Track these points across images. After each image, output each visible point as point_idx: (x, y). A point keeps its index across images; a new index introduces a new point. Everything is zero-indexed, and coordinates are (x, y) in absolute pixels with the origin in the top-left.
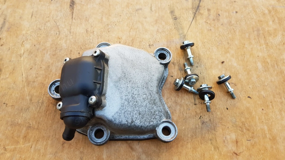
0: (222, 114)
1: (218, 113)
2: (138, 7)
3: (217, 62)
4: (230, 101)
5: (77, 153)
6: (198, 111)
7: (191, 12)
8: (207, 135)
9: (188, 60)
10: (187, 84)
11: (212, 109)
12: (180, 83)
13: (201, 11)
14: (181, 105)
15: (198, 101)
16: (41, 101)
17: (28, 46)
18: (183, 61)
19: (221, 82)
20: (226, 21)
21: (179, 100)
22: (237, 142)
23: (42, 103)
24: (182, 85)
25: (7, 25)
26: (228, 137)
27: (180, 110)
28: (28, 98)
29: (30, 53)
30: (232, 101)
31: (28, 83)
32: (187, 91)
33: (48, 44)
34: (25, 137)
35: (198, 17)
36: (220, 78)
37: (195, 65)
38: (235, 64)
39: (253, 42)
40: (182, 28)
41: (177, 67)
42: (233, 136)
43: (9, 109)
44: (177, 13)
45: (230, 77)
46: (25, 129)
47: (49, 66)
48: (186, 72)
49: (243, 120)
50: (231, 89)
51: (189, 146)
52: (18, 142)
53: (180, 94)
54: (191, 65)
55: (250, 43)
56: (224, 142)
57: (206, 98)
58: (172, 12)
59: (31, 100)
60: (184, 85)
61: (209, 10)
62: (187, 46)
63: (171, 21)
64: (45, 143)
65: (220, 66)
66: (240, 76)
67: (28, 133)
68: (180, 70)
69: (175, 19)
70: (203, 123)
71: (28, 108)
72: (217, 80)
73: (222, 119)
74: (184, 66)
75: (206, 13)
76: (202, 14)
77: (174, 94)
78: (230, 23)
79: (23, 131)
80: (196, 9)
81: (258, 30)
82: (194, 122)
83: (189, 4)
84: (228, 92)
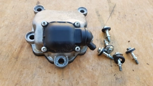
0: (129, 73)
1: (127, 73)
3: (125, 41)
4: (135, 65)
6: (114, 71)
7: (108, 13)
9: (107, 38)
10: (106, 52)
11: (123, 69)
12: (102, 50)
13: (115, 13)
14: (101, 66)
15: (113, 64)
16: (7, 55)
17: (6, 23)
18: (103, 39)
19: (129, 52)
20: (130, 19)
21: (100, 62)
23: (8, 56)
24: (102, 52)
27: (101, 69)
29: (7, 26)
30: (137, 65)
31: (2, 43)
32: (105, 56)
33: (19, 23)
35: (113, 16)
36: (128, 49)
37: (111, 42)
38: (137, 43)
39: (148, 31)
40: (103, 21)
41: (99, 42)
44: (100, 13)
47: (17, 35)
48: (105, 44)
49: (145, 78)
50: (135, 57)
53: (101, 59)
54: (109, 41)
55: (146, 32)
57: (119, 61)
58: (97, 12)
60: (104, 52)
61: (119, 13)
62: (106, 29)
63: (96, 16)
64: (3, 83)
65: (127, 43)
66: (141, 50)
68: (102, 44)
69: (99, 15)
70: (117, 79)
72: (126, 51)
73: (130, 77)
74: (104, 41)
75: (118, 14)
76: (115, 15)
77: (97, 58)
78: (132, 20)
80: (112, 12)
81: (150, 25)
82: (110, 78)
83: (108, 9)
84: (133, 59)
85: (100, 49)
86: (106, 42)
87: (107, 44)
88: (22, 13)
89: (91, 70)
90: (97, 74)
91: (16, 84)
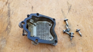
0: (78, 41)
2: (52, 9)
3: (76, 25)
4: (80, 37)
5: (33, 51)
7: (67, 10)
8: (73, 47)
9: (67, 24)
10: (67, 31)
13: (71, 10)
14: (65, 38)
17: (19, 19)
18: (65, 25)
20: (78, 13)
21: (64, 36)
22: (83, 50)
24: (65, 32)
25: (14, 13)
26: (80, 48)
28: (19, 34)
30: (81, 37)
32: (67, 33)
34: (18, 45)
35: (70, 12)
36: (77, 30)
37: (69, 26)
38: (82, 26)
39: (87, 19)
40: (65, 15)
41: (63, 26)
42: (81, 48)
43: (14, 37)
44: (63, 11)
45: (80, 30)
46: (18, 43)
48: (66, 28)
49: (84, 43)
50: (80, 33)
51: (67, 50)
52: (16, 47)
53: (64, 34)
54: (68, 26)
55: (86, 20)
56: (78, 50)
58: (62, 10)
61: (73, 10)
62: (66, 20)
63: (61, 13)
64: (24, 47)
65: (77, 26)
66: (83, 30)
68: (64, 27)
69: (63, 12)
70: (72, 44)
71: (19, 37)
72: (76, 30)
73: (78, 43)
78: (80, 14)
80: (69, 9)
81: (89, 16)
82: (69, 43)
83: (67, 8)
84: (79, 34)
85: (64, 30)
88: (25, 13)
89: (60, 40)
90: (63, 42)
91: (29, 48)
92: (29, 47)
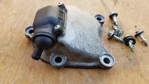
0: (141, 55)
1: (139, 54)
3: (132, 26)
5: (41, 75)
6: (125, 52)
8: (134, 68)
9: (115, 24)
12: (112, 34)
14: (113, 49)
16: (18, 41)
17: (14, 11)
18: (111, 25)
20: (133, 7)
21: (111, 46)
23: (19, 42)
27: (113, 52)
28: (9, 38)
29: (15, 14)
30: (146, 47)
31: (11, 30)
32: (117, 40)
35: (117, 5)
36: (136, 32)
38: (143, 28)
44: (105, 2)
46: (4, 57)
47: (26, 22)
51: (122, 74)
53: (112, 42)
56: (146, 72)
57: (130, 43)
59: (11, 40)
60: (115, 36)
61: (122, 2)
62: (114, 15)
63: (102, 5)
64: (17, 67)
65: (134, 28)
67: (6, 60)
69: (104, 4)
70: (130, 60)
71: (8, 44)
73: (142, 58)
75: (121, 3)
76: (119, 3)
77: (108, 42)
78: (136, 8)
79: (2, 58)
82: (123, 59)
84: (143, 41)
85: (110, 32)
86: (114, 27)
87: (116, 28)
88: (29, 2)
91: (31, 68)
92: (30, 65)
